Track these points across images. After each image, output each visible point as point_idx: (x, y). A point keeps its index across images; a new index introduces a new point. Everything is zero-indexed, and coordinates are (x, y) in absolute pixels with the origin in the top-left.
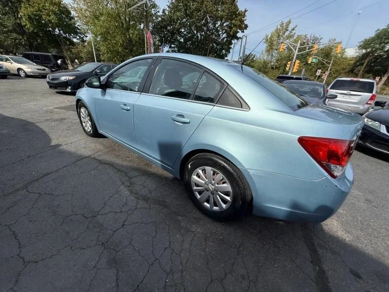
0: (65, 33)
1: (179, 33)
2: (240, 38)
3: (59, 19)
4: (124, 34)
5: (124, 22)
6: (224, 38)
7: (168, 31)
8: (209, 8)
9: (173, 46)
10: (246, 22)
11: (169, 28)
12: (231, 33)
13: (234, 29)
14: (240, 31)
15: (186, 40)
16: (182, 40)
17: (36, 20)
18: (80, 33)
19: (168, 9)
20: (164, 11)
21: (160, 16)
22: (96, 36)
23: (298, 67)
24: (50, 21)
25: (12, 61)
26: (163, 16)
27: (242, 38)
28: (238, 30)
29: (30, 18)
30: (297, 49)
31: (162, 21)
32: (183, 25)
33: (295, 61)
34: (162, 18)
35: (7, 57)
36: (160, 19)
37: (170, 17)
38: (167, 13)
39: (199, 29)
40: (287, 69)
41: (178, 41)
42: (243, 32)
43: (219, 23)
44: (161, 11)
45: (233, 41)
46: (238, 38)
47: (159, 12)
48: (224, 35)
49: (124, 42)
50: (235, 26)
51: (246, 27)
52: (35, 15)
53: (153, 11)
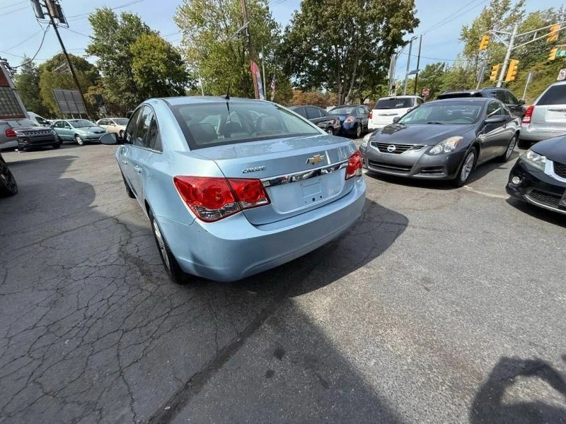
0: (175, 82)
1: (311, 55)
2: (408, 42)
3: (168, 68)
4: (238, 70)
5: (237, 55)
6: (381, 47)
7: (295, 55)
8: (351, 9)
9: (302, 74)
10: (415, 16)
11: (295, 50)
12: (389, 38)
13: (394, 30)
14: (407, 32)
15: (321, 63)
16: (317, 63)
17: (146, 73)
18: (190, 79)
19: (291, 25)
20: (287, 28)
21: (281, 37)
23: (515, 73)
24: (159, 71)
25: (116, 124)
26: (286, 35)
27: (411, 42)
28: (402, 31)
29: (140, 72)
30: (512, 41)
31: (284, 44)
32: (316, 42)
33: (509, 62)
34: (284, 39)
35: (112, 119)
36: (282, 41)
37: (295, 34)
38: (291, 31)
39: (340, 42)
40: (492, 78)
41: (308, 65)
42: (412, 32)
43: (371, 26)
44: (283, 30)
45: (396, 50)
46: (403, 44)
47: (280, 31)
48: (380, 44)
49: (238, 81)
50: (395, 25)
51: (417, 23)
52: (145, 68)
53: (273, 32)
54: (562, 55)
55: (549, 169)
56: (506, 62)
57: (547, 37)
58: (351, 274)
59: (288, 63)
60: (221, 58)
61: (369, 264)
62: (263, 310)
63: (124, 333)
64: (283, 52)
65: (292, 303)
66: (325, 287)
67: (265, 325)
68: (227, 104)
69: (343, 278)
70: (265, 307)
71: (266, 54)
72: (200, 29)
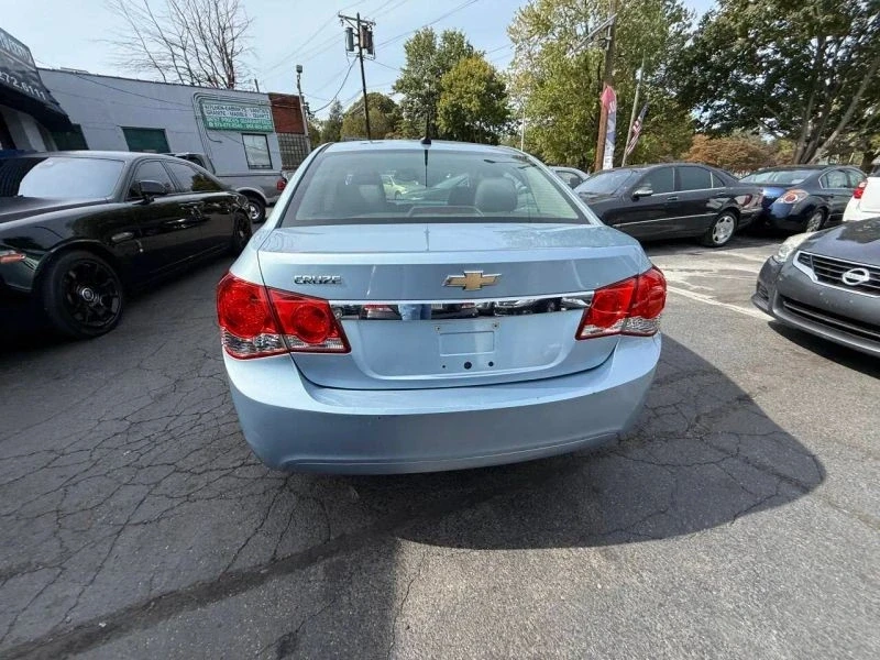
1: (752, 64)
3: (483, 104)
4: (588, 103)
5: (594, 76)
7: (710, 67)
9: (717, 103)
11: (714, 58)
15: (771, 80)
16: (760, 80)
18: (510, 120)
19: (718, 9)
20: (706, 17)
21: (689, 36)
22: (534, 119)
26: (701, 31)
31: (692, 48)
32: (769, 35)
34: (695, 39)
36: (689, 43)
38: (714, 21)
39: (838, 29)
41: (736, 84)
44: (697, 21)
47: (690, 25)
49: (585, 120)
53: (673, 29)
59: (692, 82)
60: (563, 84)
62: (343, 536)
64: (683, 64)
66: (476, 553)
68: (426, 152)
70: (348, 532)
71: (649, 70)
72: (544, 41)
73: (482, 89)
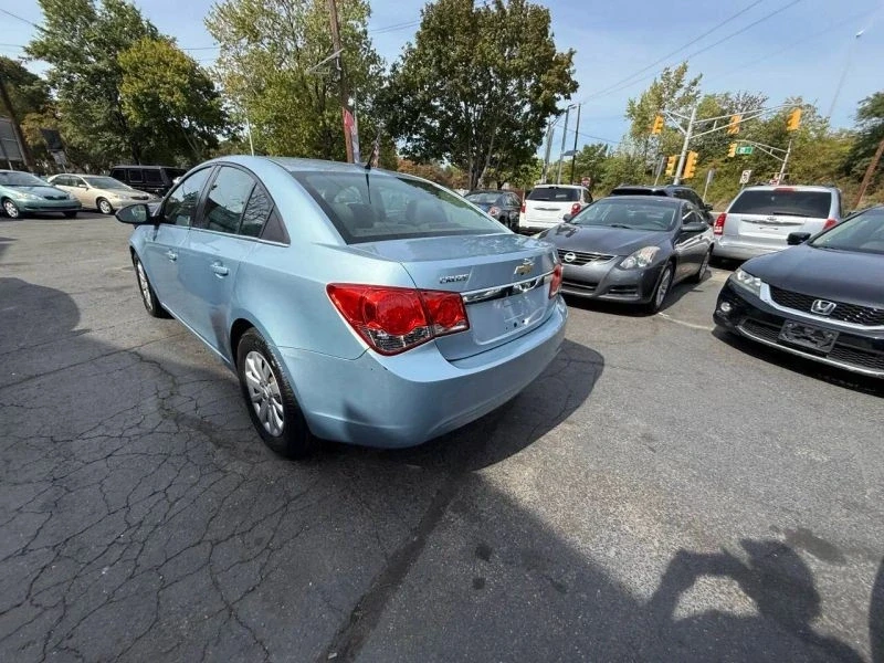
0: (201, 126)
1: (431, 111)
2: (562, 111)
3: (190, 100)
4: (314, 120)
5: (313, 95)
6: (527, 114)
7: (406, 107)
8: (489, 53)
9: (415, 137)
10: (573, 78)
11: (405, 101)
12: (540, 102)
13: (546, 92)
14: (562, 97)
15: (444, 125)
16: (436, 124)
17: (148, 103)
18: (229, 123)
19: (401, 63)
20: (394, 66)
21: (385, 79)
22: (260, 126)
23: (694, 168)
24: (172, 104)
25: (88, 185)
26: (393, 77)
27: (567, 111)
28: (557, 95)
29: (136, 100)
30: (690, 128)
31: (390, 89)
32: (436, 93)
33: (687, 153)
34: (390, 82)
35: (81, 176)
36: (386, 84)
37: (407, 78)
38: (401, 72)
39: (472, 98)
40: (669, 172)
41: (425, 126)
42: (568, 98)
43: (514, 82)
44: (389, 68)
45: (547, 120)
46: (558, 113)
47: (384, 70)
48: (527, 108)
50: (548, 86)
51: (575, 87)
52: (146, 95)
53: (372, 69)
54: (741, 152)
55: (765, 294)
56: (683, 153)
57: (728, 128)
58: (550, 433)
59: (396, 117)
60: (285, 97)
61: (569, 419)
63: (213, 546)
64: (387, 102)
65: (479, 479)
67: (449, 513)
68: (367, 176)
69: (541, 439)
71: (360, 99)
72: (252, 47)
73: (186, 82)
